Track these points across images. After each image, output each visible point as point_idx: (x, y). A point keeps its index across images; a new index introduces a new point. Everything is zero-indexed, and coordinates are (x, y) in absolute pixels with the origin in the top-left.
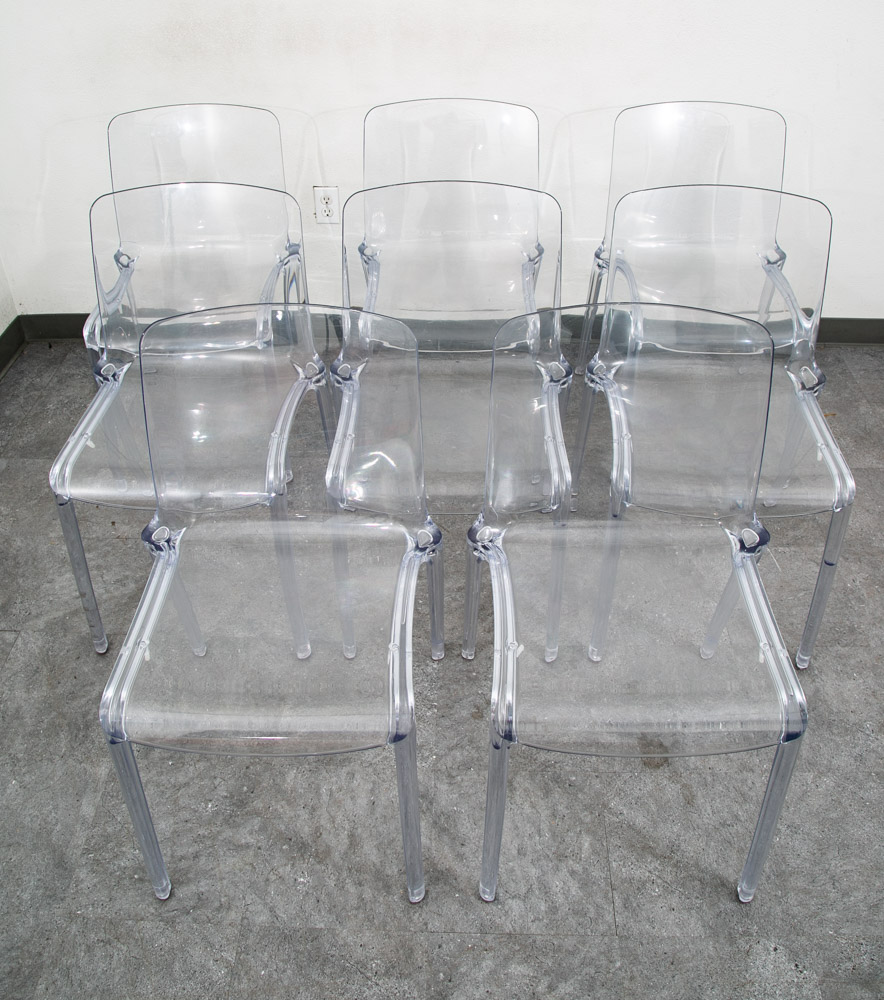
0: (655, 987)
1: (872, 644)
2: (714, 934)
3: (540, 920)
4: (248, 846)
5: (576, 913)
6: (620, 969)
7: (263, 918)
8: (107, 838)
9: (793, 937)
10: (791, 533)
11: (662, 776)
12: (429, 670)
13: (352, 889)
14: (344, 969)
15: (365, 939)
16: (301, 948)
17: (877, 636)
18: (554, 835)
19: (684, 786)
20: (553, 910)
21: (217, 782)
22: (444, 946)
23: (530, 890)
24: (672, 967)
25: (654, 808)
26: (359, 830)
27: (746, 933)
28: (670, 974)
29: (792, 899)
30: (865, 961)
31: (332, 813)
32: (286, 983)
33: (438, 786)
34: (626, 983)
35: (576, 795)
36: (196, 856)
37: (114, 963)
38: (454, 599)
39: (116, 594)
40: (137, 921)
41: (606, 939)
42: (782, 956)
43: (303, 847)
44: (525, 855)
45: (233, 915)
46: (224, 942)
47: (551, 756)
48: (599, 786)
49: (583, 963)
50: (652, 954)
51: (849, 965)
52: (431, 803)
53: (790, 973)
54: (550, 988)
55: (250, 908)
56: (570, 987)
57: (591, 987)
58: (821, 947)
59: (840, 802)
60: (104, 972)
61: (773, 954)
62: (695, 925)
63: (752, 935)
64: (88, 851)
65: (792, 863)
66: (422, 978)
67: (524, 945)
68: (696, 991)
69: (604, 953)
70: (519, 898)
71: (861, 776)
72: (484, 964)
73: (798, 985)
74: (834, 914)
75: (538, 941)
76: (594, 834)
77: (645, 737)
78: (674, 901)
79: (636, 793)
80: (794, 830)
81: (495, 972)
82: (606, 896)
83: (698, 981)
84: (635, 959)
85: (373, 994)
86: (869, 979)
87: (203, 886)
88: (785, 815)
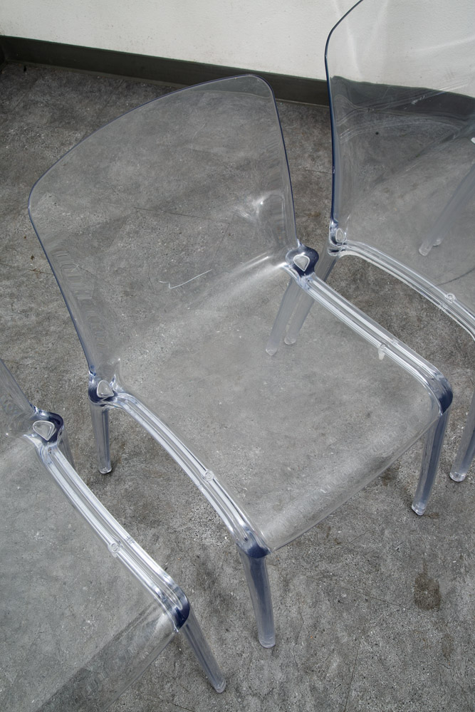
4: (57, 579)
7: (48, 648)
11: (426, 620)
12: (251, 454)
18: (309, 646)
19: (447, 636)
21: (49, 514)
23: (270, 693)
25: (409, 649)
33: (224, 567)
35: (341, 613)
36: (14, 577)
39: (19, 323)
43: (99, 592)
44: (277, 657)
45: (26, 639)
47: (331, 568)
48: (365, 610)
52: (213, 583)
55: (42, 636)
70: (259, 697)
76: (345, 656)
77: (425, 575)
79: (398, 628)
87: (12, 605)
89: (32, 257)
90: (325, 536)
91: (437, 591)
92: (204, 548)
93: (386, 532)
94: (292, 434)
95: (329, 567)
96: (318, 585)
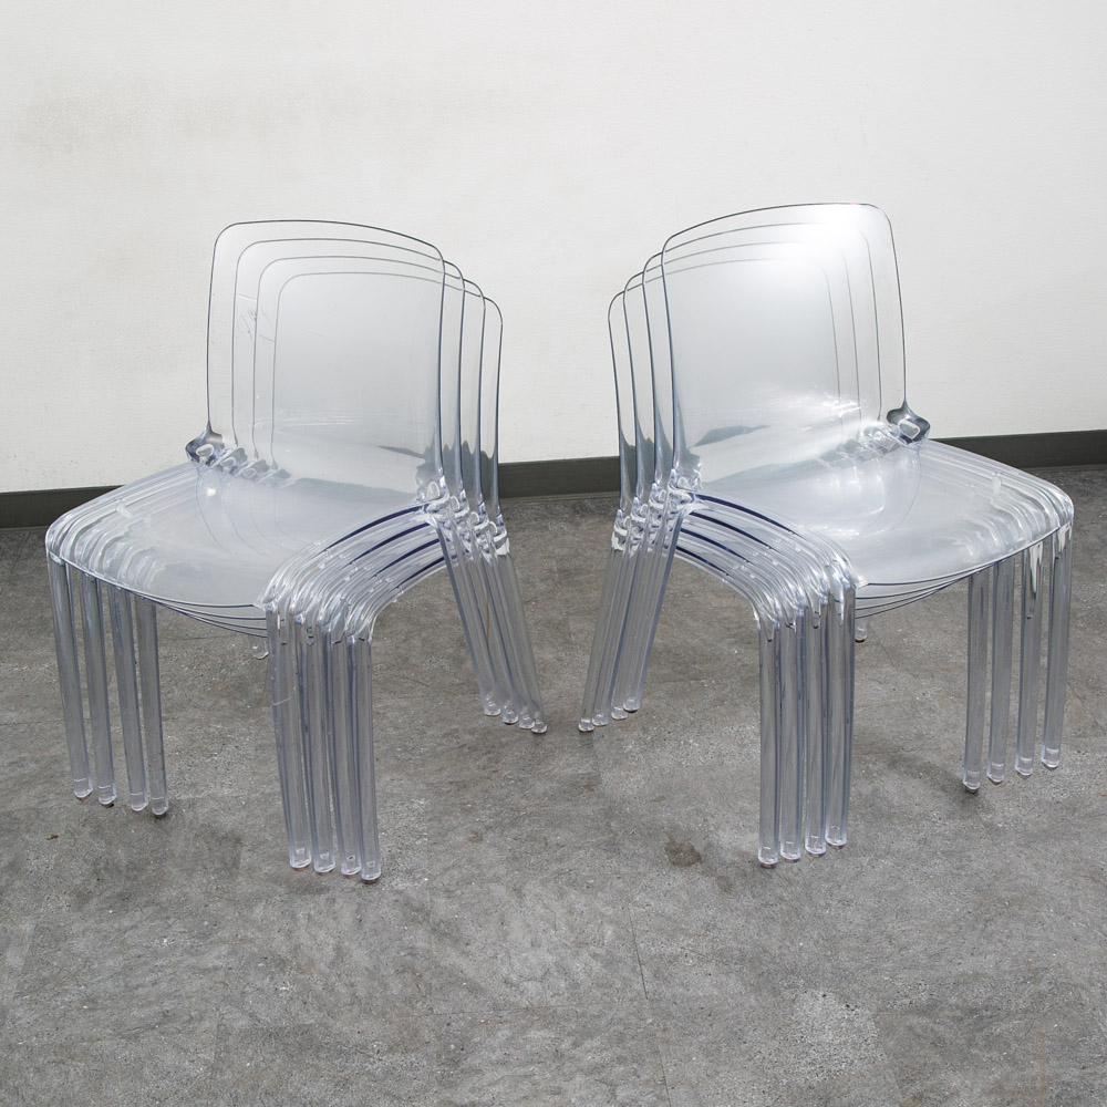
0: (691, 1034)
1: (943, 746)
2: (756, 989)
3: (558, 994)
4: (216, 968)
5: (599, 986)
6: (652, 1024)
7: (243, 1023)
8: (44, 981)
9: (844, 985)
11: (692, 873)
12: (415, 806)
13: (344, 991)
14: (341, 1052)
15: (363, 1027)
16: (290, 1041)
17: (950, 740)
18: (572, 928)
19: (720, 878)
20: (575, 985)
21: (170, 922)
22: (453, 1024)
23: (548, 972)
24: (710, 1018)
25: (685, 897)
26: (347, 944)
27: (793, 986)
28: (707, 1023)
29: (843, 956)
30: (924, 997)
31: (313, 933)
32: (276, 1069)
33: (435, 900)
34: (659, 1034)
35: (595, 894)
36: (155, 983)
37: (71, 1078)
38: (440, 744)
40: (93, 1042)
41: (635, 1003)
42: (832, 1000)
43: (282, 963)
44: (539, 946)
45: (206, 1024)
46: (200, 1045)
47: (565, 866)
48: (621, 885)
49: (610, 1023)
50: (688, 1010)
51: (906, 1001)
52: (428, 915)
53: (840, 1011)
54: (575, 1045)
55: (226, 1017)
56: (596, 1042)
57: (621, 1039)
58: (875, 990)
59: (899, 878)
60: (60, 1086)
61: (821, 999)
62: (733, 984)
63: (798, 987)
64: (22, 994)
65: (844, 929)
66: (430, 1050)
67: (541, 1015)
68: (736, 1033)
69: (633, 1014)
70: (536, 979)
71: (924, 855)
72: (499, 1034)
73: (848, 1020)
74: (890, 964)
75: (560, 1010)
76: (618, 923)
77: (673, 842)
78: (711, 968)
79: (665, 887)
80: (846, 903)
81: (513, 1038)
82: (634, 969)
83: (739, 1027)
84: (669, 1015)
85: (376, 1067)
86: (928, 1010)
87: (168, 1005)
88: (835, 891)
90: (543, 845)
91: (692, 850)
92: (401, 892)
93: (613, 824)
94: (458, 779)
95: (561, 866)
96: (556, 882)
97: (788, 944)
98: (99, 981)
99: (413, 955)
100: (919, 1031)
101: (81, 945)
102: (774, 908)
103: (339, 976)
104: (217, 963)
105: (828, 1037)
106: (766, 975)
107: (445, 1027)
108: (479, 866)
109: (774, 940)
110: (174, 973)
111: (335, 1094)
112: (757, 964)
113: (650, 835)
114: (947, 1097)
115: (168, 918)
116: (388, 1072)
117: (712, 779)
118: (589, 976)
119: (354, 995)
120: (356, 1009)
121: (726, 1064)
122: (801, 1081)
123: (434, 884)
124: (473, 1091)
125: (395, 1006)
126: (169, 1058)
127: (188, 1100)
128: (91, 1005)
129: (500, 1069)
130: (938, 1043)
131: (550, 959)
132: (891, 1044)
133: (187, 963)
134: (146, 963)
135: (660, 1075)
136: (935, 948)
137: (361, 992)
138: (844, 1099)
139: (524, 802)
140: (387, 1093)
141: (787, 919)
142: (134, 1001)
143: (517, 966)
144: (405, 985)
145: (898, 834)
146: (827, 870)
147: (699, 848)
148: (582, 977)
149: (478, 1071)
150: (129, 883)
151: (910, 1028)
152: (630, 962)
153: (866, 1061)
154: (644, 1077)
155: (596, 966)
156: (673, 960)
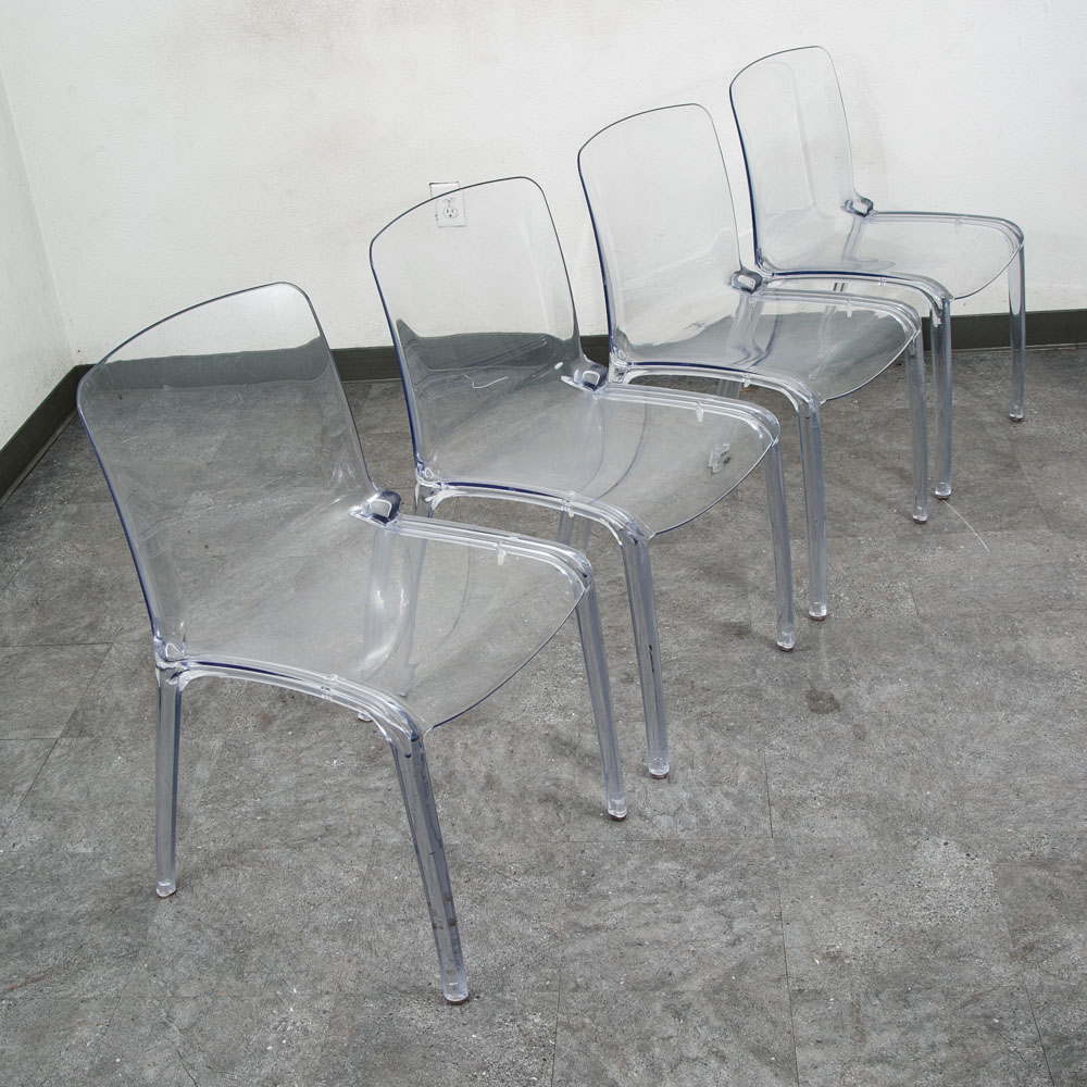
0: (811, 873)
2: (880, 834)
3: (690, 830)
4: (377, 789)
5: (728, 823)
6: (775, 862)
8: (226, 792)
9: (966, 834)
10: (1006, 519)
11: (831, 721)
13: (490, 815)
14: (481, 871)
15: (503, 850)
18: (708, 768)
19: (857, 726)
20: (705, 821)
21: (341, 745)
22: (587, 851)
23: (680, 808)
24: (831, 859)
25: (820, 744)
26: (497, 772)
27: (916, 833)
28: (828, 864)
29: (969, 806)
30: (1046, 850)
31: (468, 761)
33: (582, 736)
34: (780, 872)
35: (734, 737)
36: (322, 799)
37: (239, 881)
40: (262, 849)
41: (761, 841)
42: (953, 847)
44: (675, 783)
45: (363, 839)
46: (355, 858)
47: (708, 709)
48: (759, 729)
49: (735, 858)
50: (810, 850)
51: (1028, 853)
52: (575, 749)
53: (959, 858)
54: (699, 877)
55: (381, 834)
56: (719, 876)
57: (743, 875)
58: (997, 841)
59: (1034, 734)
60: (229, 887)
61: (943, 847)
62: (858, 828)
63: (921, 834)
64: (206, 803)
65: (973, 780)
66: (563, 874)
67: (672, 848)
68: (855, 874)
69: (758, 851)
70: (669, 814)
71: (1061, 713)
72: (629, 863)
73: (967, 868)
74: (1014, 817)
75: (688, 844)
76: (752, 765)
77: (814, 691)
78: (837, 812)
79: (802, 732)
80: (977, 755)
81: (641, 868)
82: (763, 810)
83: (859, 869)
84: (792, 854)
85: (511, 887)
86: (1047, 864)
87: (331, 820)
88: (968, 744)
89: (206, 547)
90: (690, 688)
91: (832, 698)
92: (551, 727)
93: (758, 671)
94: (616, 624)
95: (704, 709)
96: (698, 723)
97: (916, 792)
98: (273, 795)
99: (557, 786)
100: (1037, 882)
101: (262, 762)
102: (905, 757)
103: (487, 802)
104: (379, 784)
105: (945, 884)
106: (890, 821)
107: (580, 854)
108: (627, 706)
109: (902, 788)
110: (340, 791)
111: (471, 910)
112: (883, 810)
113: (793, 683)
114: (1059, 949)
115: (340, 741)
116: (522, 893)
117: (859, 632)
118: (720, 813)
119: (498, 820)
120: (499, 833)
121: (843, 904)
122: (914, 925)
123: (584, 720)
124: (598, 914)
125: (535, 832)
126: (327, 869)
127: (339, 906)
128: (264, 817)
129: (626, 896)
130: (1055, 895)
131: (685, 795)
132: (1007, 894)
133: (351, 783)
134: (316, 781)
135: (777, 911)
136: (1062, 803)
137: (506, 817)
138: (955, 945)
139: (676, 648)
140: (519, 912)
141: (918, 768)
142: (302, 815)
143: (653, 800)
144: (547, 813)
145: (1037, 690)
146: (962, 723)
147: (838, 697)
148: (713, 813)
149: (605, 897)
150: (309, 709)
151: (1029, 880)
152: (760, 802)
153: (981, 909)
154: (762, 911)
155: (728, 805)
156: (803, 801)
